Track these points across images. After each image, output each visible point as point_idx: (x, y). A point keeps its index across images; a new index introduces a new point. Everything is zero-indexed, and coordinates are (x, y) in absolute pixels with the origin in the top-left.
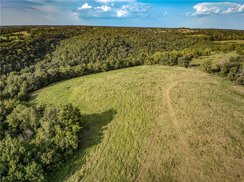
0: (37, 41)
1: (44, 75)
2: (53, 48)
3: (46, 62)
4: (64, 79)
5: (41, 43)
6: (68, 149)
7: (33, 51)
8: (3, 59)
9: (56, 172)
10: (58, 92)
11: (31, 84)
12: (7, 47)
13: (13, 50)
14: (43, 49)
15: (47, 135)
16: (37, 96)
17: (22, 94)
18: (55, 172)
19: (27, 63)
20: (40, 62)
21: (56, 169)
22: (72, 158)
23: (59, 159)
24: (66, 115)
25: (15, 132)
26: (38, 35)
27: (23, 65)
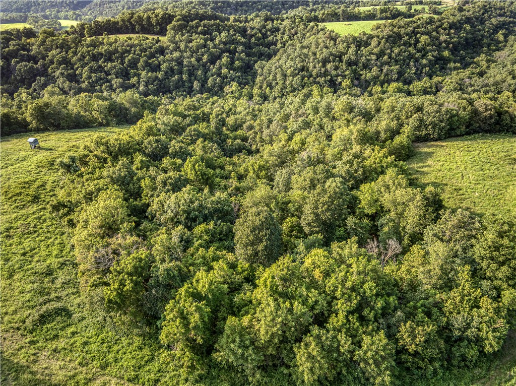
0: (468, 20)
1: (464, 109)
2: (500, 42)
3: (473, 74)
4: (508, 131)
5: (475, 27)
6: (470, 341)
7: (452, 43)
8: (388, 53)
9: (417, 379)
10: (483, 162)
11: (428, 123)
12: (403, 27)
13: (412, 36)
14: (475, 41)
15: (431, 277)
16: (430, 154)
17: (402, 143)
18: (415, 377)
19: (430, 69)
20: (459, 71)
21: (420, 372)
22: (468, 367)
23: (438, 354)
24: (499, 251)
25: (365, 227)
26: (473, 5)
27: (421, 72)
